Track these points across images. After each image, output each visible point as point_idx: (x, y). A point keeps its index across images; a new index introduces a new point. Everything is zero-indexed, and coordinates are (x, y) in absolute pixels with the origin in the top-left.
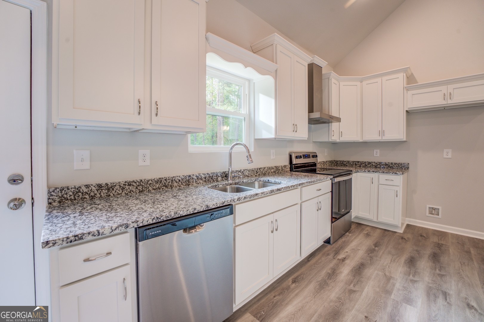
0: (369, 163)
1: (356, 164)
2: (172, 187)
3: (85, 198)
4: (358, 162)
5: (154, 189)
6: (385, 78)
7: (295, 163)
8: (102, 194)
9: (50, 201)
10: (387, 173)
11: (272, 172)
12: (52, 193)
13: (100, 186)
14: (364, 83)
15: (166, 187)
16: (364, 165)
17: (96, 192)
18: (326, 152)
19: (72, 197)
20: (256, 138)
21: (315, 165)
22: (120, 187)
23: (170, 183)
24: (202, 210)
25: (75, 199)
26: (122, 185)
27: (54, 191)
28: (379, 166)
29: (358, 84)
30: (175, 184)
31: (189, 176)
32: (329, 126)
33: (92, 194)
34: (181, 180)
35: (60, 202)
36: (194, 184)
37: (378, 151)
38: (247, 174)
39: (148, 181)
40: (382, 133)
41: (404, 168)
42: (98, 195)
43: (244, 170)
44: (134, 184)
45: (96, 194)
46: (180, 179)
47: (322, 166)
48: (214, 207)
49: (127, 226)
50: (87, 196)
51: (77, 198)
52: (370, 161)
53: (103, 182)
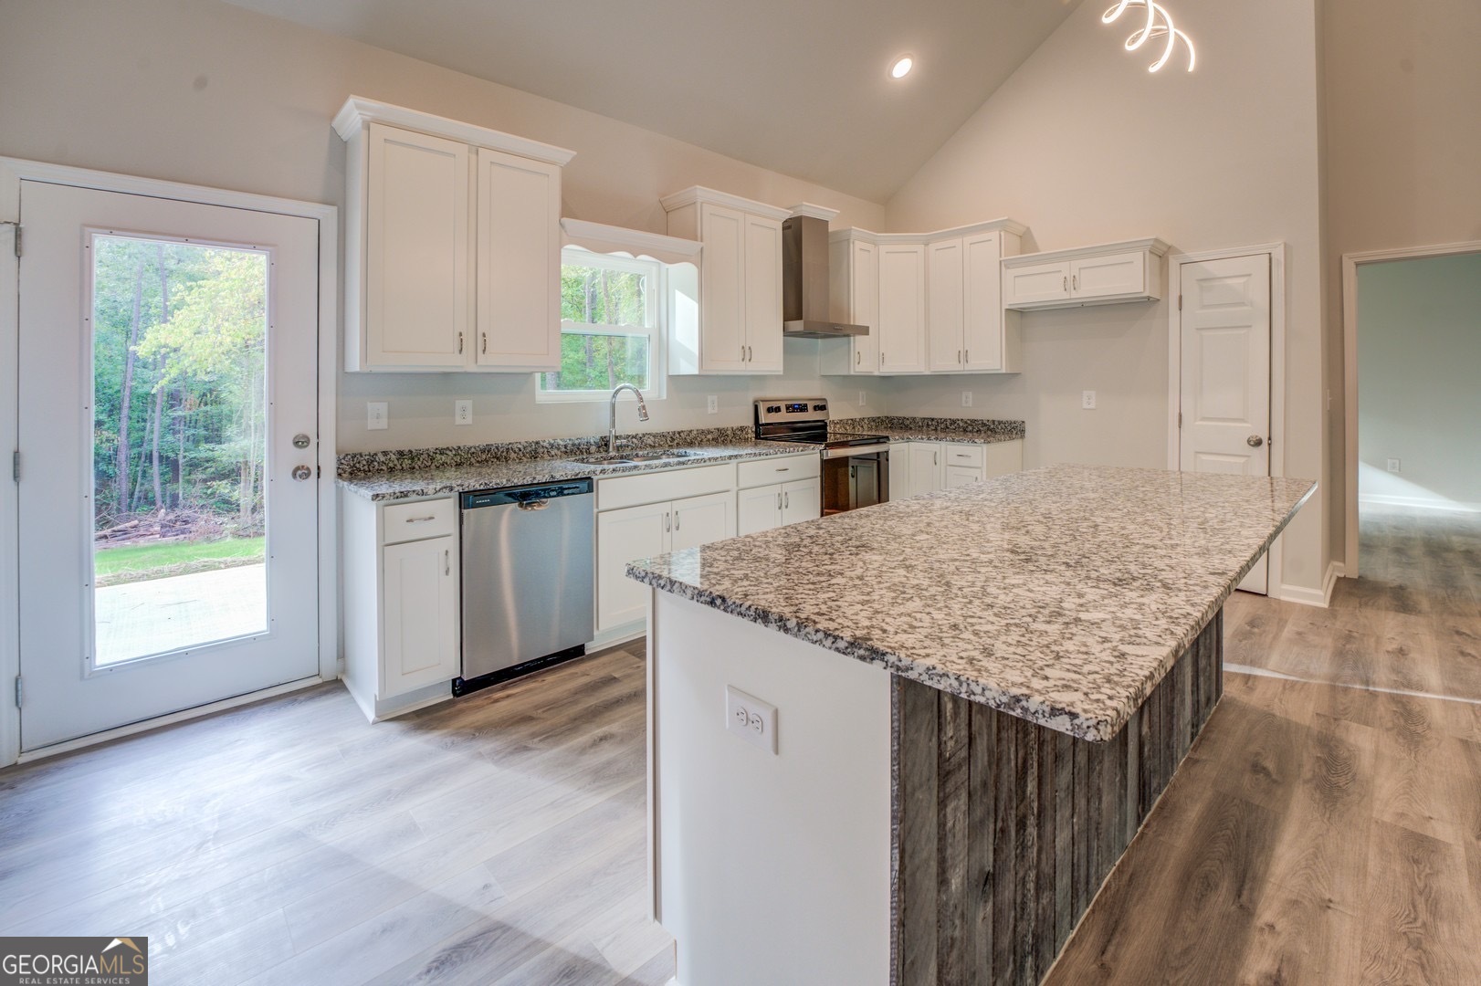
0: (953, 422)
1: (928, 425)
2: (507, 459)
3: (381, 470)
4: (933, 420)
5: (478, 462)
6: (968, 239)
7: (764, 422)
8: (404, 465)
9: (340, 471)
10: (958, 441)
11: (709, 440)
12: (343, 461)
13: (401, 453)
14: (933, 246)
15: (498, 458)
16: (943, 426)
17: (396, 462)
18: (863, 397)
19: (366, 468)
20: (670, 374)
21: (824, 426)
22: (429, 455)
23: (505, 454)
24: (544, 481)
25: (370, 471)
26: (431, 454)
27: (344, 459)
28: (970, 428)
29: (920, 248)
30: (513, 455)
31: (537, 443)
32: (849, 343)
33: (391, 465)
34: (522, 449)
35: (351, 474)
36: (546, 455)
37: (970, 395)
38: (650, 442)
39: (470, 449)
40: (964, 356)
41: (1015, 432)
42: (399, 467)
43: (644, 435)
44: (448, 452)
45: (395, 465)
46: (520, 446)
47: (846, 429)
48: (562, 478)
49: (451, 489)
50: (384, 468)
51: (371, 469)
52: (954, 417)
53: (406, 448)
